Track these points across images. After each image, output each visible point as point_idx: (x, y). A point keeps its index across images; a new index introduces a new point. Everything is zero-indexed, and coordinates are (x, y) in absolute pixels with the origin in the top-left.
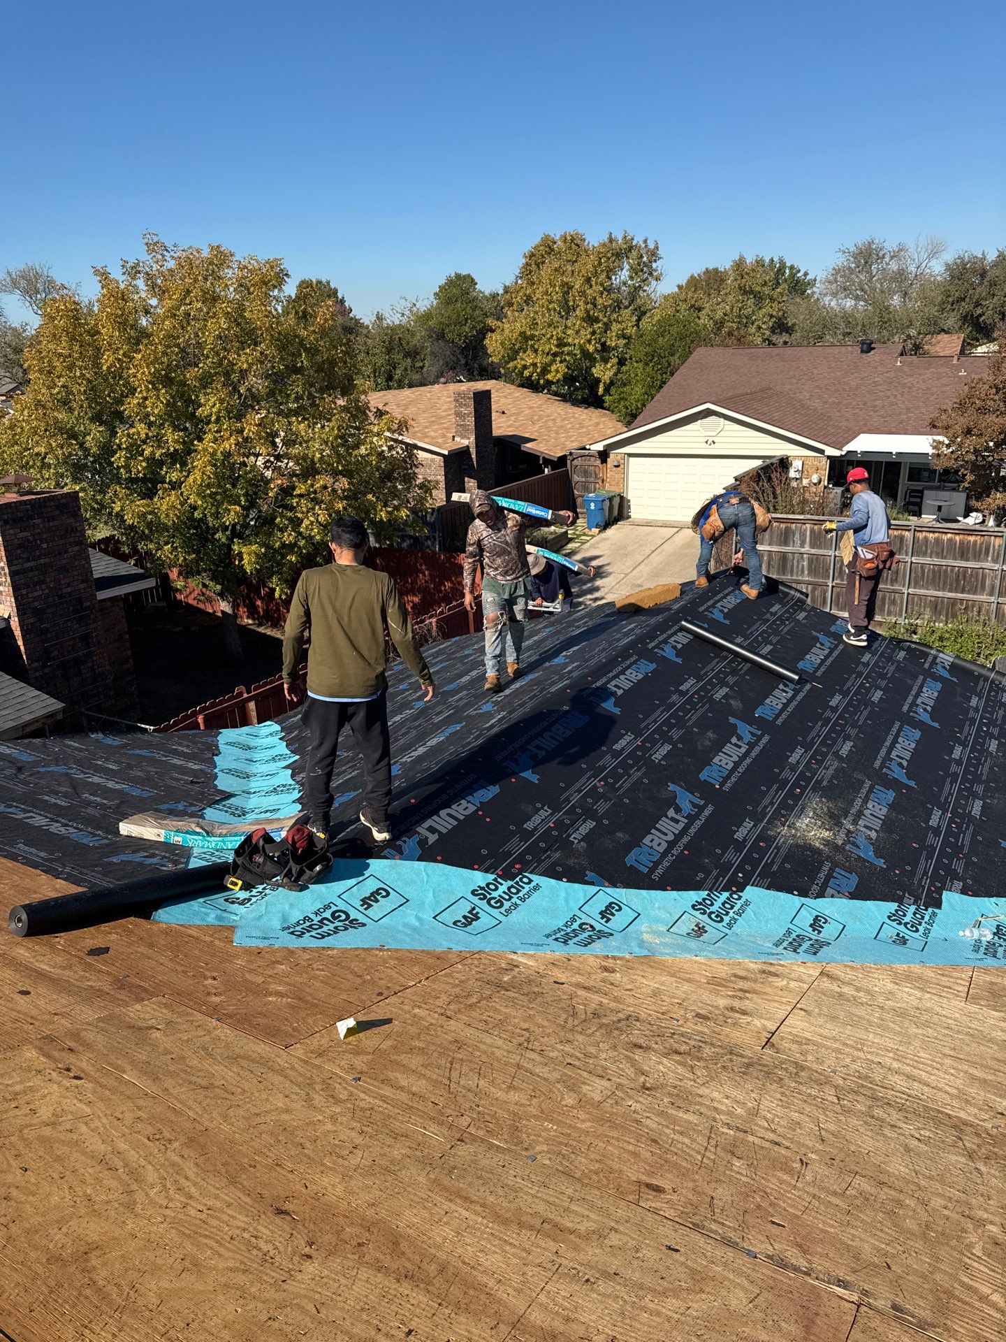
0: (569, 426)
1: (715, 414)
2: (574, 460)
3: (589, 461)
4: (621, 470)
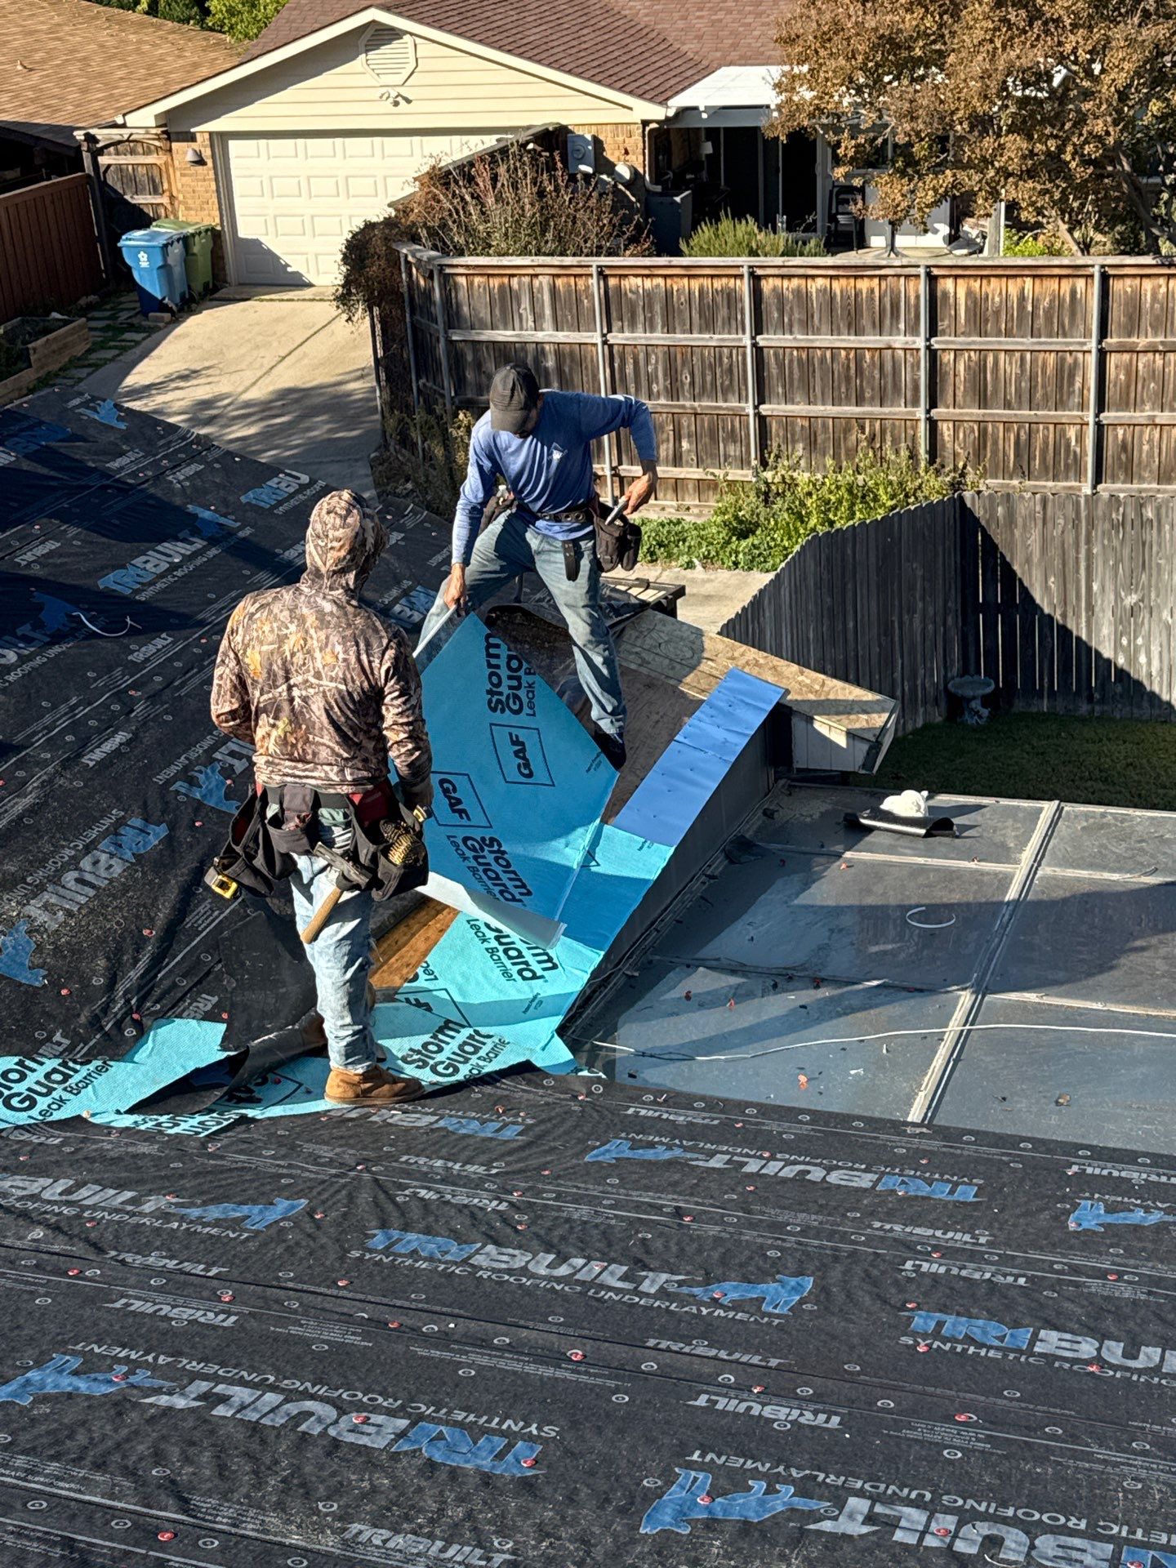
0: (120, 74)
1: (394, 34)
2: (101, 152)
3: (133, 152)
4: (207, 171)
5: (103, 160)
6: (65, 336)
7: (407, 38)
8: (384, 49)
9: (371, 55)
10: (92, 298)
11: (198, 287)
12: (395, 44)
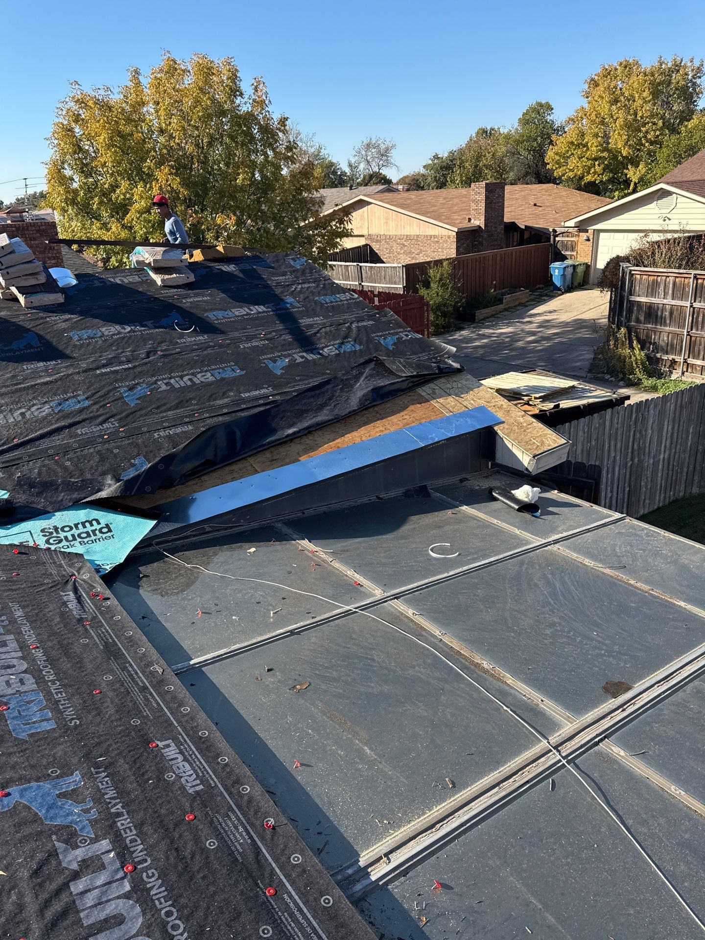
1: (669, 193)
2: (557, 236)
3: (568, 236)
4: (590, 243)
5: (557, 239)
6: (520, 295)
7: (674, 195)
8: (664, 200)
9: (659, 202)
10: (541, 286)
11: (576, 284)
12: (669, 198)
